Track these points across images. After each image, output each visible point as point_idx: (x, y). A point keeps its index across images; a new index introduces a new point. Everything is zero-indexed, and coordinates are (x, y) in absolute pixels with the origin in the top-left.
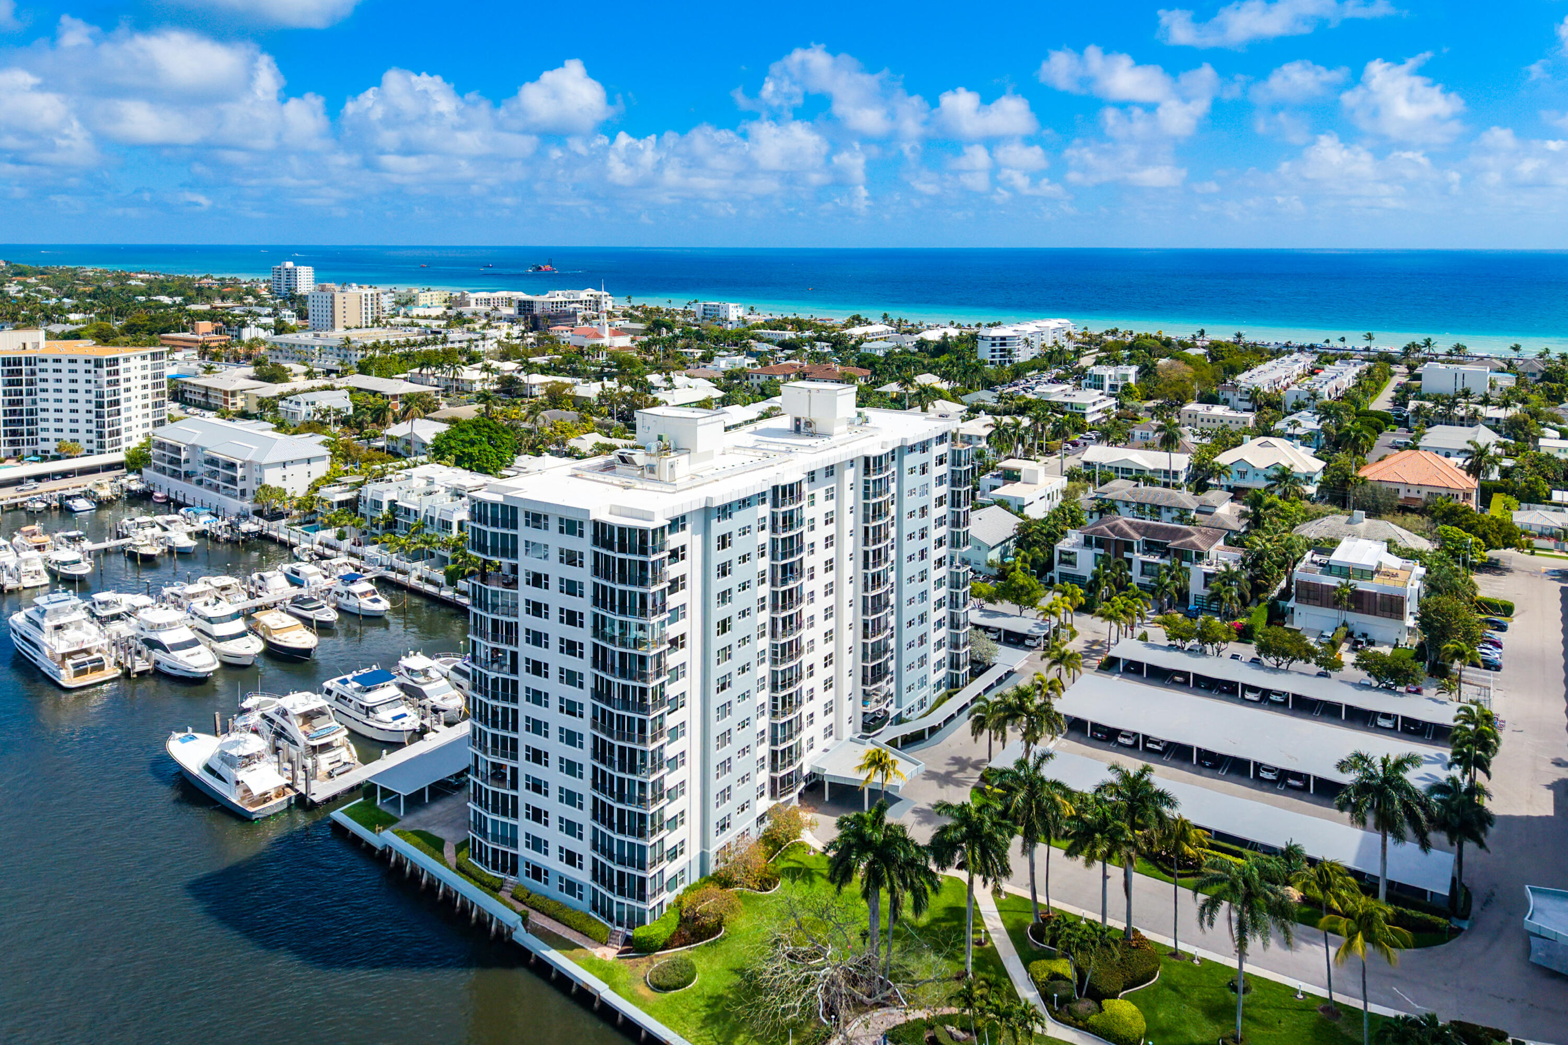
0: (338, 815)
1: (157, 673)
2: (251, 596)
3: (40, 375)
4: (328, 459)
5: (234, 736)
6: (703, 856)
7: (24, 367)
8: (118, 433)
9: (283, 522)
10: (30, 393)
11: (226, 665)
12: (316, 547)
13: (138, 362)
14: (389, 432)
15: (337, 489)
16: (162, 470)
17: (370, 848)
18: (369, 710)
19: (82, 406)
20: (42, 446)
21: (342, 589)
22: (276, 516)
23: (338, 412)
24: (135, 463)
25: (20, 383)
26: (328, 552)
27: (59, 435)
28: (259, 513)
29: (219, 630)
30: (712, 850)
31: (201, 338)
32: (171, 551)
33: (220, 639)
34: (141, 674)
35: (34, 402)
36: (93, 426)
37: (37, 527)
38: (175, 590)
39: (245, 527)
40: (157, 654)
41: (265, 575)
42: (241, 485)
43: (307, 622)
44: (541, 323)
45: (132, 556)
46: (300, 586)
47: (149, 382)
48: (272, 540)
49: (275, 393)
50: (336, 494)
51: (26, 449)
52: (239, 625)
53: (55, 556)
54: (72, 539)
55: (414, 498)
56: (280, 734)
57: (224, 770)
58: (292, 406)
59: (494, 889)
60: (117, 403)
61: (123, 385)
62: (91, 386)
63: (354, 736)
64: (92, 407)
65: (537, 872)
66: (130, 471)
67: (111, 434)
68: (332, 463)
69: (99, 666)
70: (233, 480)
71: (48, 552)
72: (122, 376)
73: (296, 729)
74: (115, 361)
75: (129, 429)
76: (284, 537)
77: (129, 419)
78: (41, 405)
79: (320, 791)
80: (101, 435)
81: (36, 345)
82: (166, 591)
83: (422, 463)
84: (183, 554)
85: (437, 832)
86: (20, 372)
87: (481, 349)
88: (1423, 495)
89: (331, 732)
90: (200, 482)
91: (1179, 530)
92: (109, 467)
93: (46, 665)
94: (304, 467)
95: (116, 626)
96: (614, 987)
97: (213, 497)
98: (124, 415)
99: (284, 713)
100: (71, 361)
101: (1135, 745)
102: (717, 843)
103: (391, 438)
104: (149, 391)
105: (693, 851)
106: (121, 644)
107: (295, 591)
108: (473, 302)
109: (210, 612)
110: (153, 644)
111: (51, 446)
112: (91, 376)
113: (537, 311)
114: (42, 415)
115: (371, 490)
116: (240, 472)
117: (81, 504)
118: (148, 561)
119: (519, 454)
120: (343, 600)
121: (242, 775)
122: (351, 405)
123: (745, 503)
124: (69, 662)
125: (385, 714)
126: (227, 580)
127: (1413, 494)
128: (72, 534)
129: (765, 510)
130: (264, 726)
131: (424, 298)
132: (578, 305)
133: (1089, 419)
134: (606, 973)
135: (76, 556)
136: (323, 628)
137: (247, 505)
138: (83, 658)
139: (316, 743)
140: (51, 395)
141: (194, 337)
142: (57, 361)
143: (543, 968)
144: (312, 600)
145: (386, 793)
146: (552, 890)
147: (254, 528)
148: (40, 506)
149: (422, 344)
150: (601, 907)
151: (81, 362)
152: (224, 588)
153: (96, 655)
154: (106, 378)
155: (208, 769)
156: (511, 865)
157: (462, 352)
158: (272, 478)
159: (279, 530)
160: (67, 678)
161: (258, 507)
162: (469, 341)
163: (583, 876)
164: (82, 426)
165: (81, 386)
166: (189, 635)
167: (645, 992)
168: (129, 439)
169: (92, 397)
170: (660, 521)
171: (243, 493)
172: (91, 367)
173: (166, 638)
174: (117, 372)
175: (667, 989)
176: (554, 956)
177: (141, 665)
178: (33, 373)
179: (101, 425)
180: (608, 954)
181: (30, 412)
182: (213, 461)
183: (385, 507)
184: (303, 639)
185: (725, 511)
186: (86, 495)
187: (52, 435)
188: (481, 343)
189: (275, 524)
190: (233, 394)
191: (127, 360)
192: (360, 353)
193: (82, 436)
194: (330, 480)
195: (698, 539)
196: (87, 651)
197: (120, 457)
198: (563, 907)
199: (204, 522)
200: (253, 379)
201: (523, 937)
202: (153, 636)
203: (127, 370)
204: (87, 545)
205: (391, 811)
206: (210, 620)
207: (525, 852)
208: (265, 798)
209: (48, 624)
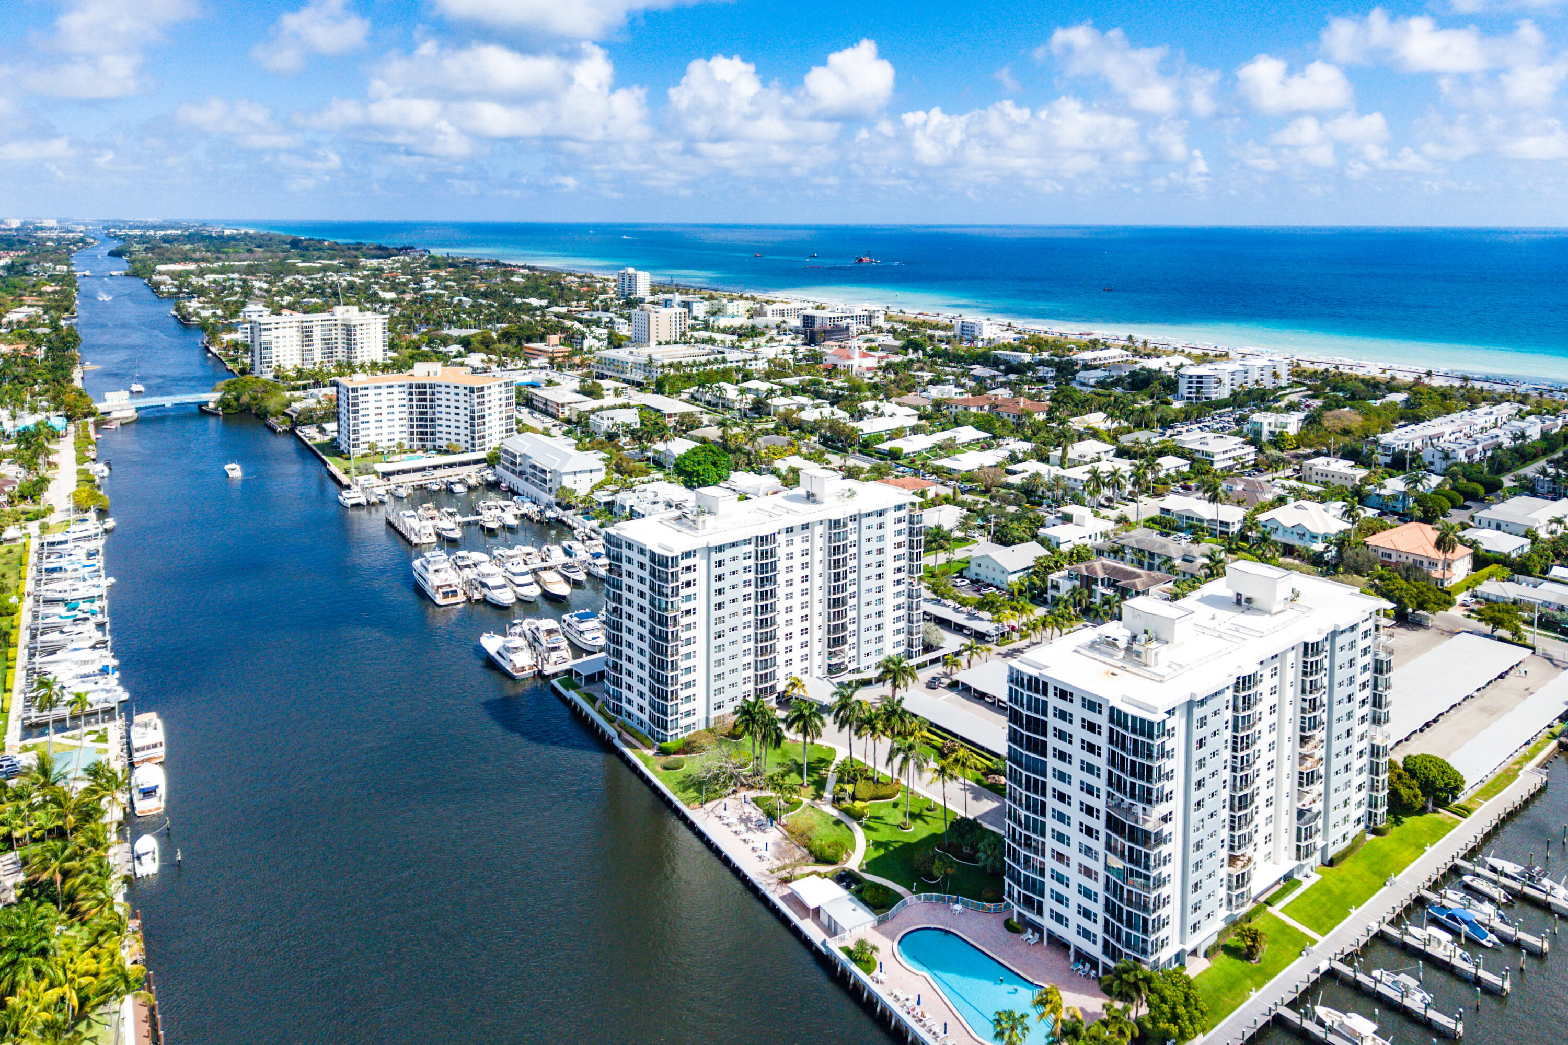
0: (554, 682)
1: (485, 601)
2: (543, 560)
3: (438, 396)
4: (604, 470)
5: (509, 638)
6: (707, 719)
7: (428, 390)
8: (484, 437)
9: (572, 512)
10: (431, 407)
11: (519, 600)
12: (587, 531)
13: (497, 389)
14: (656, 447)
15: (605, 493)
16: (506, 468)
17: (565, 698)
18: (582, 632)
19: (462, 418)
20: (439, 443)
21: (591, 561)
22: (568, 507)
23: (628, 426)
24: (491, 461)
25: (425, 400)
26: (593, 535)
27: (448, 436)
28: (558, 504)
29: (518, 580)
30: (712, 717)
31: (550, 349)
32: (504, 526)
33: (519, 585)
34: (477, 601)
35: (434, 413)
36: (468, 432)
37: (430, 505)
38: (501, 552)
39: (549, 514)
40: (485, 591)
41: (551, 548)
42: (549, 485)
43: (567, 579)
44: (818, 337)
45: (482, 527)
46: (571, 556)
47: (504, 402)
48: (564, 523)
49: (589, 408)
50: (602, 496)
51: (429, 444)
52: (529, 578)
53: (442, 525)
54: (451, 514)
55: (644, 505)
56: (536, 639)
57: (505, 654)
58: (598, 419)
59: (611, 721)
60: (483, 417)
61: (487, 405)
62: (467, 405)
63: (572, 645)
64: (468, 419)
65: (630, 715)
66: (488, 466)
67: (479, 438)
68: (607, 473)
69: (455, 593)
70: (545, 481)
71: (437, 521)
72: (486, 399)
73: (543, 637)
74: (482, 389)
75: (490, 435)
76: (570, 522)
77: (490, 428)
78: (438, 415)
79: (549, 670)
80: (473, 438)
81: (436, 374)
82: (496, 553)
83: (658, 480)
84: (511, 529)
85: (596, 695)
86: (425, 393)
87: (753, 367)
88: (1411, 560)
89: (558, 641)
90: (527, 479)
91: (1134, 573)
92: (477, 462)
93: (430, 592)
94: (588, 475)
95: (467, 571)
96: (647, 766)
97: (534, 491)
98: (487, 425)
99: (537, 629)
100: (456, 387)
101: (993, 703)
102: (714, 714)
103: (656, 451)
104: (503, 408)
105: (701, 715)
106: (470, 583)
107: (567, 560)
108: (769, 313)
109: (515, 569)
110: (484, 585)
111: (444, 443)
112: (467, 398)
113: (817, 327)
114: (438, 422)
115: (620, 498)
116: (549, 476)
117: (459, 488)
118: (491, 532)
119: (736, 470)
120: (591, 568)
121: (512, 657)
122: (638, 421)
123: (734, 545)
124: (440, 591)
125: (588, 636)
126: (529, 549)
127: (1403, 559)
128: (450, 510)
129: (751, 548)
130: (528, 633)
131: (731, 308)
132: (849, 321)
133: (1217, 466)
134: (646, 760)
135: (452, 526)
136: (576, 584)
137: (552, 498)
138: (448, 589)
139: (551, 646)
140: (444, 409)
141: (546, 348)
142: (448, 386)
143: (622, 756)
144: (573, 567)
145: (578, 674)
146: (634, 724)
147: (553, 515)
148: (436, 487)
149: (705, 364)
150: (652, 733)
151: (462, 388)
152: (529, 554)
153: (454, 588)
154: (476, 400)
155: (498, 653)
156: (618, 710)
157: (738, 370)
158: (568, 482)
159: (569, 517)
160: (439, 600)
161: (558, 500)
162: (745, 361)
163: (645, 718)
164: (462, 431)
165: (462, 405)
166: (502, 581)
167: (659, 769)
168: (490, 441)
169: (468, 412)
170: (677, 553)
171: (550, 490)
172: (467, 392)
173: (490, 582)
174: (483, 396)
175: (668, 769)
176: (628, 751)
177: (477, 596)
178: (433, 394)
179: (473, 432)
180: (650, 753)
181: (432, 420)
182: (534, 467)
183: (628, 510)
184: (562, 589)
185: (720, 549)
186: (461, 482)
187: (444, 436)
188: (754, 362)
189: (567, 512)
190: (563, 406)
191: (489, 388)
192: (659, 370)
193: (462, 438)
194: (601, 486)
195: (704, 562)
196: (450, 586)
197: (482, 455)
198: (637, 731)
199: (528, 508)
200: (578, 392)
201: (617, 742)
202: (484, 580)
203: (490, 395)
204: (459, 518)
205: (578, 682)
206: (514, 574)
207: (625, 705)
208: (523, 669)
209: (431, 568)
